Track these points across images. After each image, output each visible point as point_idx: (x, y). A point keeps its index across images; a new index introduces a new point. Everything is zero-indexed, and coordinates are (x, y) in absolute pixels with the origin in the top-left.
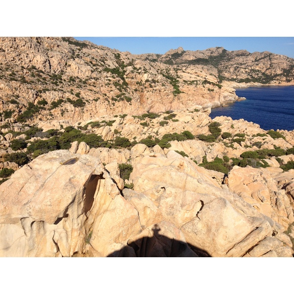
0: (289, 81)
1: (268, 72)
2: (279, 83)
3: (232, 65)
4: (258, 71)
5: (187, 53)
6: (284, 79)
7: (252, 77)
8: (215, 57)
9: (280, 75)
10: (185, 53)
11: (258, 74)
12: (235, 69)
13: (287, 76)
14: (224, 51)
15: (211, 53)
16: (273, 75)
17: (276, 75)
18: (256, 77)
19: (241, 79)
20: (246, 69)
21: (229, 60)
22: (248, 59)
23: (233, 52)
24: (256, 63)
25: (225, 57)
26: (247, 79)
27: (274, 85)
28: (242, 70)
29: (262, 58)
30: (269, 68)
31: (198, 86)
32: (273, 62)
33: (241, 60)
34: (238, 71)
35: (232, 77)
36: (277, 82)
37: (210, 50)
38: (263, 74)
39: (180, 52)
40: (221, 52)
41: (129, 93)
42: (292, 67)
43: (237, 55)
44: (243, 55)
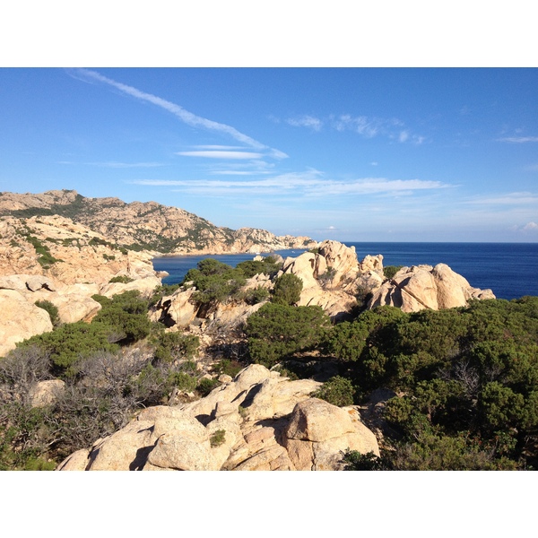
0: (200, 248)
1: (165, 234)
2: (188, 251)
3: (100, 221)
4: (150, 231)
5: (5, 197)
7: (142, 242)
8: (64, 208)
9: (186, 238)
11: (150, 237)
12: (110, 229)
13: (195, 240)
14: (79, 197)
15: (56, 200)
16: (174, 238)
17: (180, 239)
18: (148, 241)
19: (125, 245)
20: (128, 228)
21: (92, 213)
22: (126, 212)
23: (95, 200)
25: (82, 207)
26: (136, 245)
27: (182, 253)
28: (122, 230)
29: (149, 212)
30: (166, 228)
31: (84, 249)
33: (114, 213)
34: (116, 232)
36: (185, 250)
38: (159, 236)
40: (73, 198)
42: (199, 227)
43: (105, 206)
44: (115, 205)
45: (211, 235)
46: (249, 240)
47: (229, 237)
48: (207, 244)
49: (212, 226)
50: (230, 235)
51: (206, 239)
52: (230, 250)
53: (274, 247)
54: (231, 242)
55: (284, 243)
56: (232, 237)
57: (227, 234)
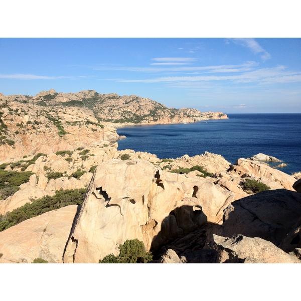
0: (156, 120)
1: (138, 113)
2: (149, 122)
3: (105, 107)
4: (130, 112)
5: (60, 95)
6: (152, 118)
7: (125, 118)
8: (89, 100)
9: (149, 115)
10: (58, 95)
11: (130, 115)
12: (110, 111)
13: (154, 116)
14: (96, 94)
15: (85, 96)
16: (142, 116)
17: (145, 116)
18: (128, 117)
19: (116, 120)
20: (119, 110)
21: (102, 102)
22: (119, 101)
23: (104, 95)
24: (127, 105)
25: (98, 99)
26: (122, 119)
27: (145, 124)
28: (116, 111)
29: (131, 101)
30: (139, 110)
31: (82, 127)
32: (140, 104)
33: (113, 102)
34: (112, 113)
35: (108, 118)
36: (147, 122)
37: (82, 93)
38: (134, 115)
39: (52, 94)
40: (93, 95)
41: (10, 136)
42: (157, 109)
43: (109, 98)
44: (114, 98)
45: (163, 113)
46: (185, 115)
47: (172, 114)
48: (159, 118)
49: (164, 108)
50: (174, 112)
51: (159, 116)
52: (172, 121)
53: (199, 119)
54: (173, 117)
55: (206, 116)
56: (174, 114)
57: (172, 112)
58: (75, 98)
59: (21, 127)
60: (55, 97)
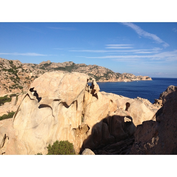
0: (107, 80)
1: (97, 75)
2: (103, 81)
3: (78, 71)
4: (92, 74)
5: (53, 64)
6: (105, 78)
8: (69, 67)
9: (103, 76)
10: (52, 64)
11: (92, 76)
13: (106, 77)
14: (73, 64)
16: (99, 76)
17: (101, 77)
20: (86, 73)
21: (76, 68)
22: (86, 68)
23: (78, 64)
24: (91, 70)
25: (74, 67)
27: (101, 81)
29: (93, 68)
30: (97, 73)
32: (99, 70)
33: (83, 68)
37: (66, 63)
38: (95, 76)
39: (49, 63)
40: (72, 64)
41: (21, 84)
42: (108, 73)
43: (81, 66)
44: (83, 66)
45: (112, 75)
46: (125, 77)
47: (118, 76)
49: (113, 73)
50: (118, 75)
51: (109, 77)
52: (117, 80)
53: (134, 80)
54: (118, 78)
55: (138, 78)
56: (119, 76)
57: (117, 75)
58: (61, 66)
59: (28, 79)
60: (50, 65)
